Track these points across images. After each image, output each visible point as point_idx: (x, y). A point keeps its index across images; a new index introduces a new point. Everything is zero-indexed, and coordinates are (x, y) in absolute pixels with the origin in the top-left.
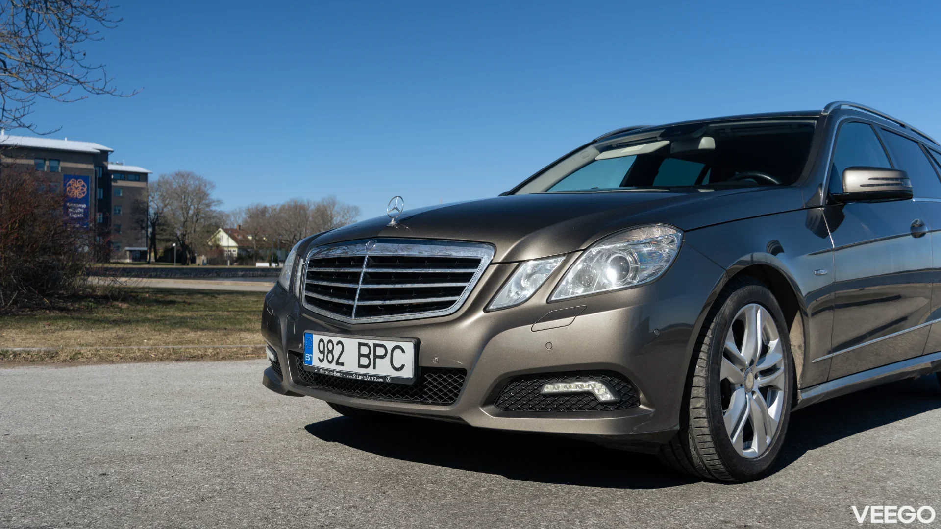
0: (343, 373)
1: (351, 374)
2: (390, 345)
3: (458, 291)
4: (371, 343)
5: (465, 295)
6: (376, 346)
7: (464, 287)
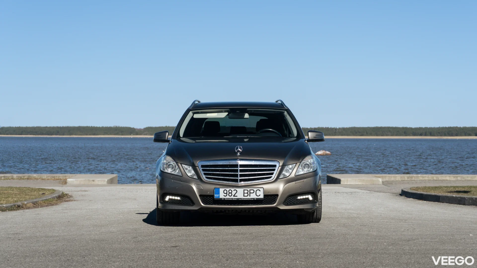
0: (237, 199)
1: (241, 199)
2: (255, 190)
3: (272, 174)
4: (249, 189)
5: (274, 175)
6: (250, 190)
7: (274, 173)
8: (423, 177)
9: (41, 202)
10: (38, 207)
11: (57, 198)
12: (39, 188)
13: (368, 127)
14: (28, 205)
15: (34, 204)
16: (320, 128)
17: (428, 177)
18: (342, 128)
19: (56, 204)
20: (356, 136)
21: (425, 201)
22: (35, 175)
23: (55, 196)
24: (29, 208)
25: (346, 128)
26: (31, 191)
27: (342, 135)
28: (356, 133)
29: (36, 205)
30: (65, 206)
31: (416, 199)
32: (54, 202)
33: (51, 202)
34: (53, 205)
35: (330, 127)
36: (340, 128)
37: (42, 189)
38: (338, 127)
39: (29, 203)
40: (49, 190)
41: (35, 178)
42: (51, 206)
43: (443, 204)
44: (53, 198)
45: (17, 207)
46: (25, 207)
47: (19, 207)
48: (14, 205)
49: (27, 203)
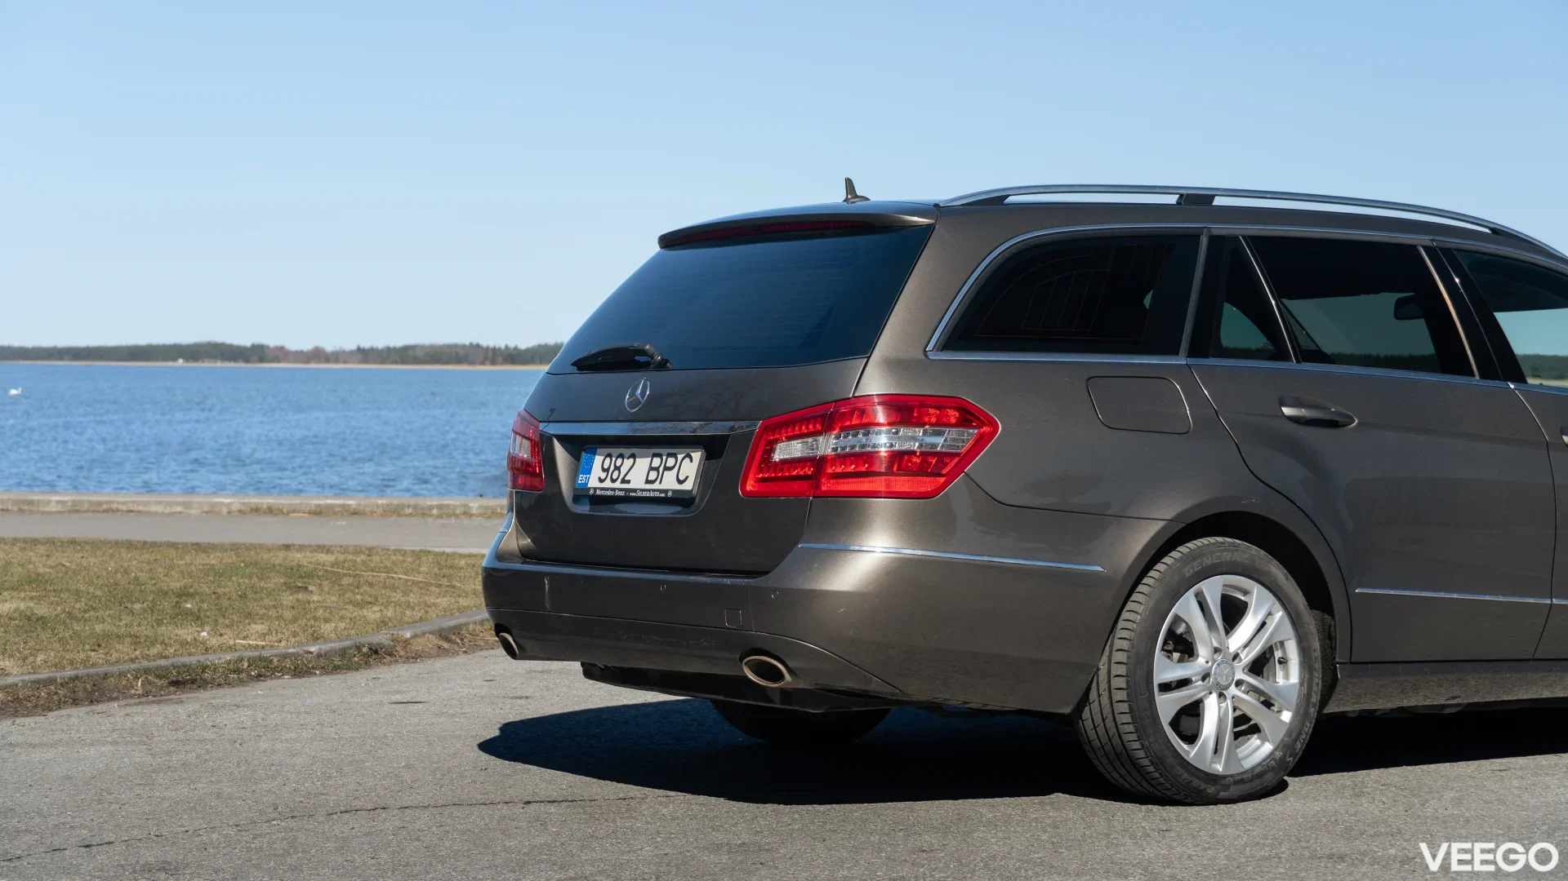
9: (479, 628)
14: (417, 645)
15: (447, 640)
24: (417, 657)
29: (452, 642)
39: (424, 634)
45: (364, 654)
46: (402, 653)
47: (376, 652)
48: (358, 648)
49: (415, 636)
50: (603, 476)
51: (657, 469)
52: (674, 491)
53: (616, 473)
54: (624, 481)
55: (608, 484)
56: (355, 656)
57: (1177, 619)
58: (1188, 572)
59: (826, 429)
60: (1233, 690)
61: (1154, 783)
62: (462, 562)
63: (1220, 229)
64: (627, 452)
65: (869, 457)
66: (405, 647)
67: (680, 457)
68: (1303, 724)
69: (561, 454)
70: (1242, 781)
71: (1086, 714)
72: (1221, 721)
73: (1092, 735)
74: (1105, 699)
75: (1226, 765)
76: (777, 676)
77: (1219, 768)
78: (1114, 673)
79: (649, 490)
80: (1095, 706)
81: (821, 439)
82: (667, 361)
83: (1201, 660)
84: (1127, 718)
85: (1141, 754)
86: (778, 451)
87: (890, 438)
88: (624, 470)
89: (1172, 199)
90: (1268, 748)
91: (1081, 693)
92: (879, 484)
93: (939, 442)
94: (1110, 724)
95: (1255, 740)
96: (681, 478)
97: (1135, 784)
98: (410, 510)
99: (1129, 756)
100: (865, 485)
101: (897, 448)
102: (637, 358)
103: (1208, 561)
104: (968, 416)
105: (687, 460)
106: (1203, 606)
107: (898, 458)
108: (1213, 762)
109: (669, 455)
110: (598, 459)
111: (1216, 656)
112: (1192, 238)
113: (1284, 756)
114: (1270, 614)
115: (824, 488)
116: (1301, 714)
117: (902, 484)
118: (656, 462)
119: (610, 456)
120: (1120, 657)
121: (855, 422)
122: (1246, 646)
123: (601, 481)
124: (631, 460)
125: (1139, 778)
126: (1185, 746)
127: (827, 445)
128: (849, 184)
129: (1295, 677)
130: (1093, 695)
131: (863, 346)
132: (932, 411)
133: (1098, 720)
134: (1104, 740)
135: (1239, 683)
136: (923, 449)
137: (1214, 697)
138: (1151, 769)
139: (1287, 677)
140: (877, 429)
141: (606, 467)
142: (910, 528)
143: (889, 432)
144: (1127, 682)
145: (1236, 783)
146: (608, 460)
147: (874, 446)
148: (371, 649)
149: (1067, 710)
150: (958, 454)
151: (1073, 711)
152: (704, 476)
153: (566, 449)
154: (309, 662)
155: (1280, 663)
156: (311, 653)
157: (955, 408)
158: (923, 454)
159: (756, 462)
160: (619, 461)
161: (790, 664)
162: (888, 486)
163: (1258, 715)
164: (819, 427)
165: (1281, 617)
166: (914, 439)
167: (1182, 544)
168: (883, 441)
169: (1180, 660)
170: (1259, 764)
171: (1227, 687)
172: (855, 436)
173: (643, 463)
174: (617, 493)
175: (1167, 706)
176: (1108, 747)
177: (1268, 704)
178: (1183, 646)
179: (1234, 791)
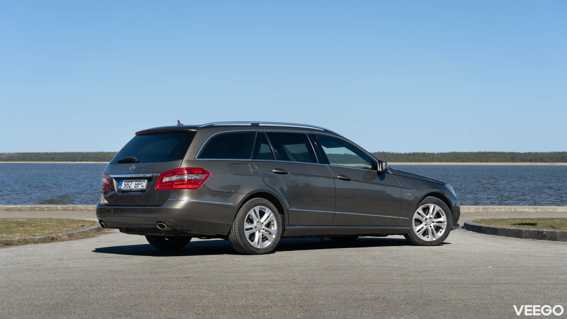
8: (500, 209)
9: (78, 234)
10: (73, 240)
11: (96, 230)
12: (80, 220)
13: (470, 153)
14: (63, 238)
16: (416, 153)
17: (505, 209)
18: (441, 153)
19: (93, 236)
20: (457, 162)
21: (483, 234)
22: (80, 206)
23: (94, 228)
24: (63, 240)
25: (446, 153)
26: (70, 223)
27: (440, 161)
28: (457, 159)
29: (71, 237)
30: (101, 238)
31: (476, 231)
32: (92, 234)
33: (88, 235)
34: (90, 237)
35: (427, 152)
36: (439, 153)
37: (83, 221)
38: (436, 153)
39: (64, 235)
40: (89, 221)
41: (80, 209)
42: (87, 238)
43: (501, 237)
44: (91, 230)
45: (50, 239)
46: (59, 239)
47: (53, 239)
48: (48, 237)
49: (62, 235)
50: (125, 186)
51: (137, 184)
52: (141, 189)
53: (128, 185)
54: (129, 187)
55: (126, 188)
56: (48, 240)
57: (249, 215)
58: (252, 205)
59: (174, 175)
60: (262, 230)
61: (245, 250)
62: (65, 221)
63: (260, 130)
64: (130, 181)
65: (183, 180)
66: (60, 238)
67: (142, 182)
68: (278, 238)
69: (114, 182)
70: (264, 250)
71: (230, 236)
72: (259, 237)
73: (232, 240)
74: (234, 232)
75: (260, 247)
76: (164, 227)
77: (259, 247)
78: (236, 226)
79: (135, 189)
80: (232, 234)
81: (173, 177)
82: (139, 161)
83: (255, 224)
84: (239, 236)
85: (242, 244)
86: (164, 180)
87: (187, 177)
88: (129, 185)
89: (250, 124)
90: (270, 243)
91: (229, 230)
92: (185, 186)
93: (198, 177)
94: (235, 237)
95: (267, 242)
96: (143, 186)
97: (241, 250)
98: (38, 209)
99: (239, 244)
100: (182, 186)
101: (189, 179)
102: (132, 160)
103: (256, 203)
104: (204, 172)
105: (144, 182)
106: (255, 212)
107: (189, 180)
108: (257, 246)
109: (140, 181)
110: (123, 183)
111: (258, 223)
112: (254, 133)
113: (273, 244)
114: (270, 214)
115: (174, 187)
116: (277, 236)
117: (190, 186)
118: (137, 183)
119: (126, 182)
120: (237, 223)
121: (180, 173)
122: (265, 221)
123: (124, 187)
124: (131, 183)
125: (241, 249)
126: (251, 242)
127: (174, 178)
128: (179, 121)
129: (276, 228)
130: (232, 231)
131: (182, 157)
132: (196, 171)
133: (233, 237)
134: (234, 241)
135: (263, 229)
136: (195, 179)
137: (258, 232)
138: (244, 247)
139: (274, 228)
140: (185, 175)
141: (125, 184)
142: (192, 195)
143: (187, 175)
144: (238, 228)
145: (263, 250)
146: (126, 183)
147: (184, 178)
148: (52, 238)
149: (226, 234)
150: (202, 180)
151: (227, 235)
152: (148, 186)
153: (116, 181)
154: (37, 240)
155: (273, 225)
156: (37, 238)
157: (201, 170)
158: (194, 180)
159: (159, 183)
160: (128, 183)
161: (167, 224)
162: (187, 186)
163: (268, 236)
164: (172, 174)
165: (272, 215)
166: (193, 177)
167: (250, 199)
168: (186, 177)
169: (251, 224)
170: (267, 247)
171: (261, 230)
172: (180, 176)
173: (134, 183)
174: (128, 190)
175: (247, 234)
176: (235, 243)
177: (270, 234)
178: (251, 221)
179: (262, 252)
